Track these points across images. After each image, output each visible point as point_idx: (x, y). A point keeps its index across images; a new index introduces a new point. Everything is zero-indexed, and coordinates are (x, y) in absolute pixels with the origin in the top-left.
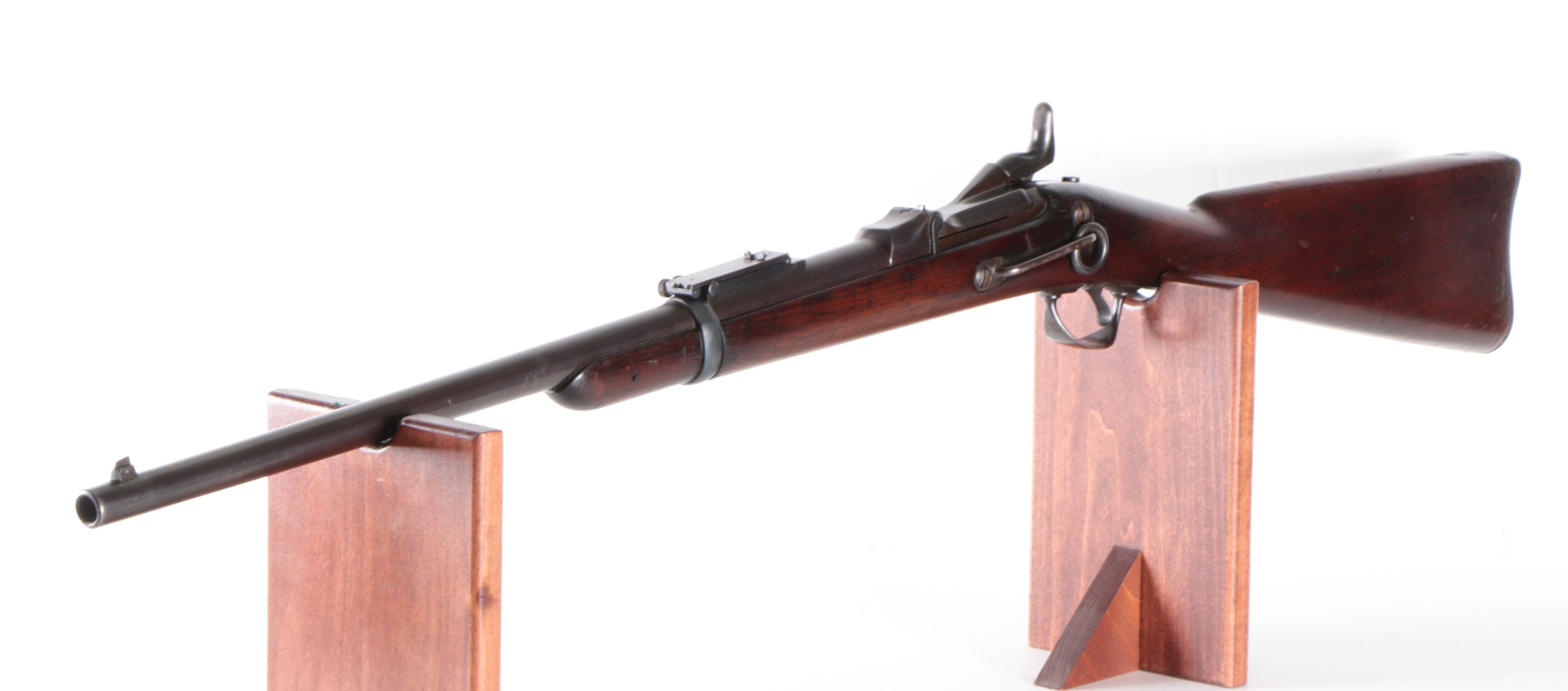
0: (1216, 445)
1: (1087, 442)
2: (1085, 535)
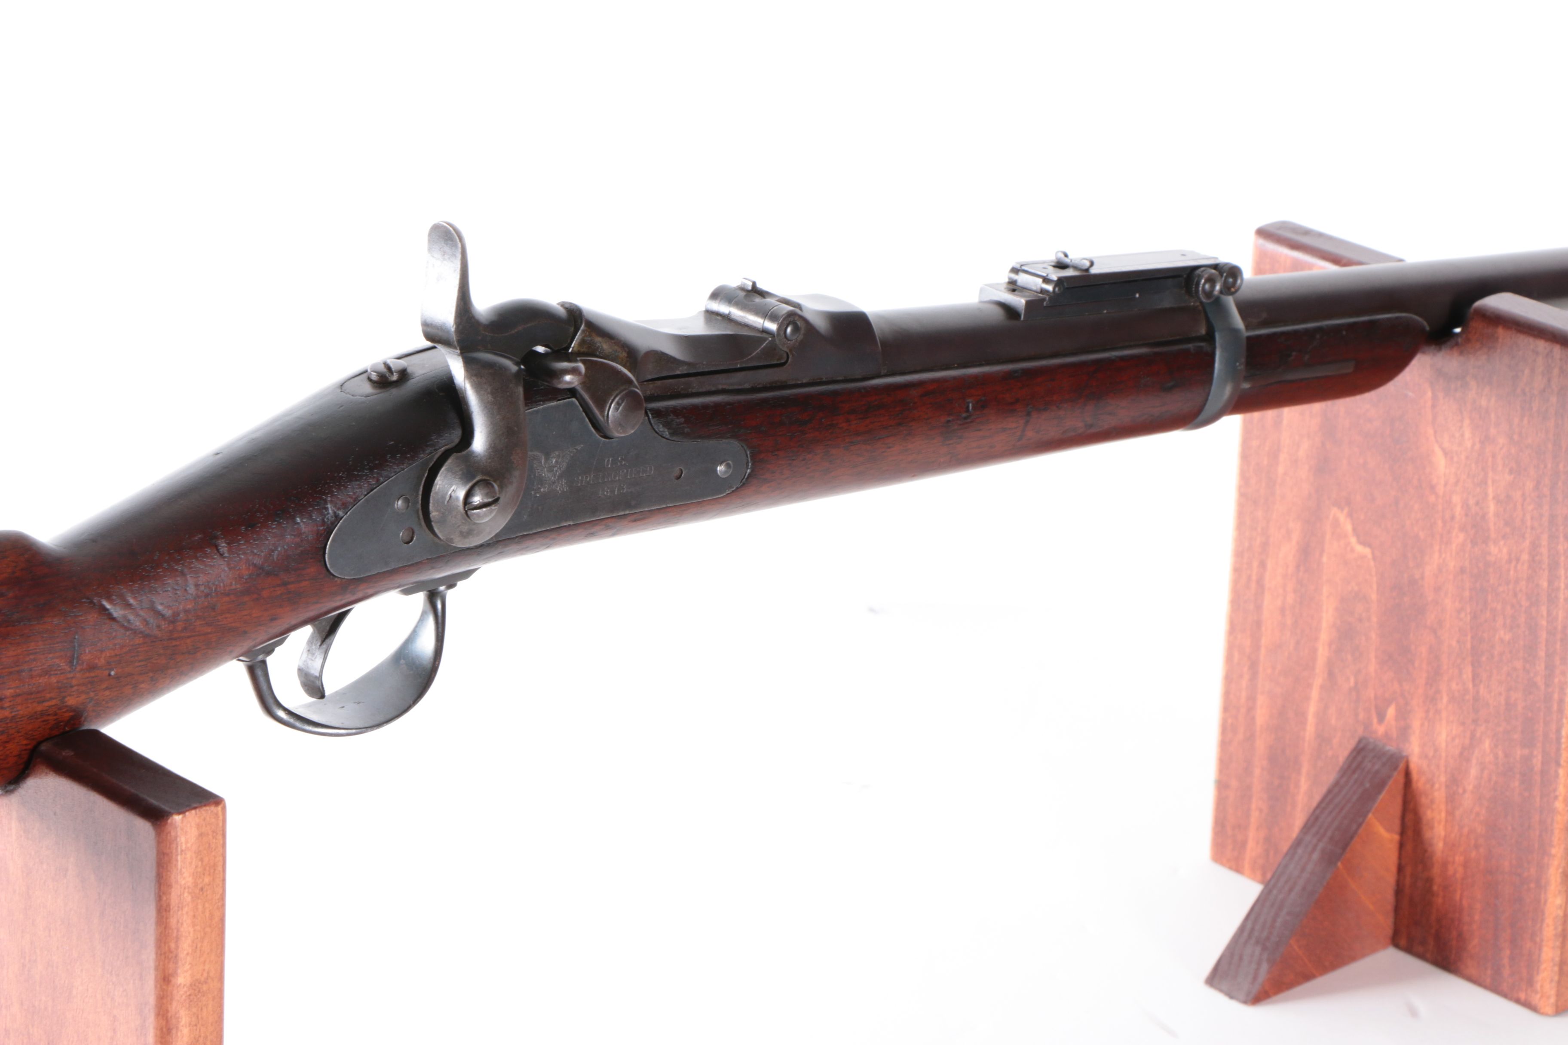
0: (1549, 613)
1: (1325, 559)
2: (1312, 709)
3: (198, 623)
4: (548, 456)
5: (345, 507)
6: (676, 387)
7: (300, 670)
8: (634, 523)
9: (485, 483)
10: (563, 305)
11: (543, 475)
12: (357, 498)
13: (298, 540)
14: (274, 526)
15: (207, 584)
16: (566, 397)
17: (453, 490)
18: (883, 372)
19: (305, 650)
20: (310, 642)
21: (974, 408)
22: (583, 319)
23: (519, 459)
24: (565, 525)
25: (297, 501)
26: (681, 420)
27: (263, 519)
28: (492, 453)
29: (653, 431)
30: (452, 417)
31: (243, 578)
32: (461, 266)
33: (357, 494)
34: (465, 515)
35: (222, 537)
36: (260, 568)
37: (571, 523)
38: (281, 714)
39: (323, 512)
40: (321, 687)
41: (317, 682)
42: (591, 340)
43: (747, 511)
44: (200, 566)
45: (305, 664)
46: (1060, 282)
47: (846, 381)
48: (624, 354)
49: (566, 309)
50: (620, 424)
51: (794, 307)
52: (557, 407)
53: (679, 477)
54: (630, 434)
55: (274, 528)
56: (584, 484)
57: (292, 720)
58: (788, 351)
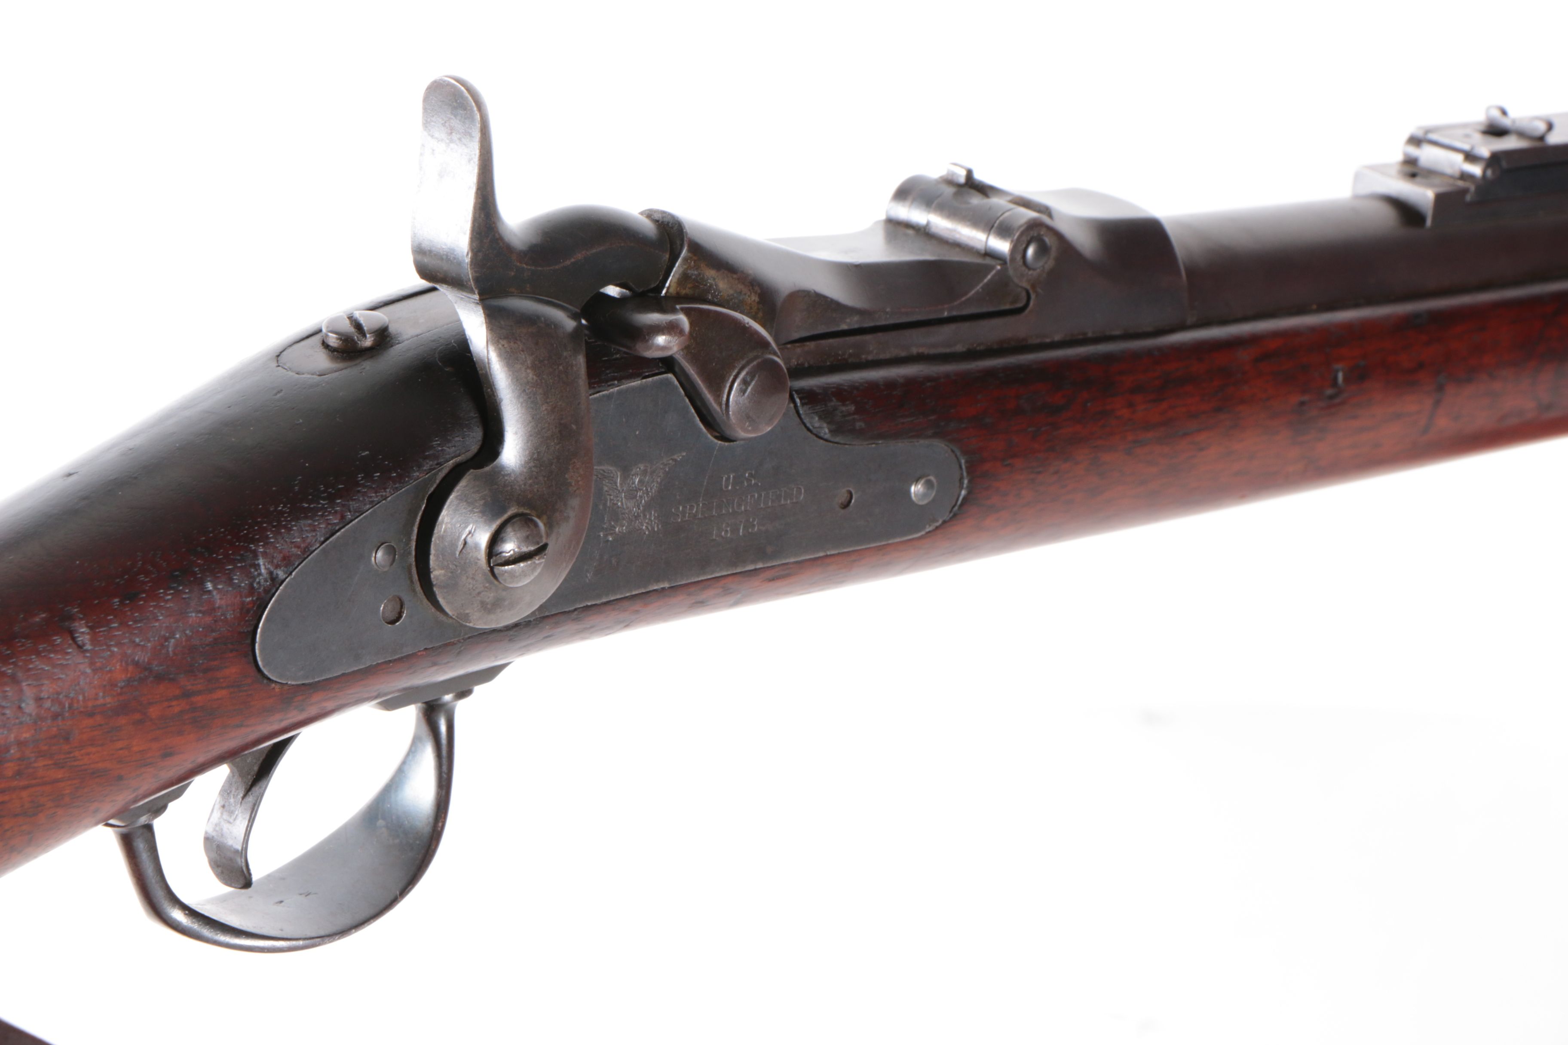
3: (41, 763)
4: (626, 471)
5: (288, 562)
6: (840, 352)
7: (208, 840)
8: (771, 584)
9: (524, 520)
10: (649, 214)
11: (619, 504)
12: (307, 547)
13: (208, 620)
14: (169, 597)
15: (55, 696)
16: (657, 371)
17: (470, 533)
18: (1190, 321)
19: (217, 806)
20: (226, 792)
21: (1346, 379)
22: (685, 239)
23: (579, 479)
24: (655, 588)
25: (206, 555)
26: (849, 407)
27: (149, 585)
28: (533, 469)
29: (803, 427)
30: (467, 409)
31: (116, 686)
32: (480, 152)
33: (309, 540)
34: (490, 574)
35: (81, 616)
36: (146, 669)
37: (666, 585)
38: (178, 915)
39: (250, 572)
40: (244, 869)
41: (239, 860)
42: (699, 274)
43: (961, 561)
44: (43, 666)
45: (217, 829)
46: (1495, 159)
47: (1128, 336)
48: (755, 298)
49: (656, 221)
50: (747, 417)
51: (1039, 211)
52: (641, 389)
53: (846, 505)
54: (766, 433)
55: (168, 600)
56: (687, 519)
57: (195, 926)
58: (1029, 287)
